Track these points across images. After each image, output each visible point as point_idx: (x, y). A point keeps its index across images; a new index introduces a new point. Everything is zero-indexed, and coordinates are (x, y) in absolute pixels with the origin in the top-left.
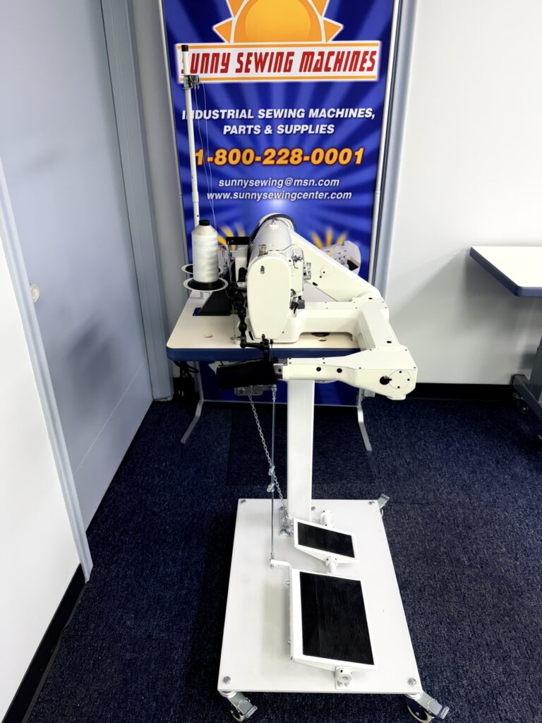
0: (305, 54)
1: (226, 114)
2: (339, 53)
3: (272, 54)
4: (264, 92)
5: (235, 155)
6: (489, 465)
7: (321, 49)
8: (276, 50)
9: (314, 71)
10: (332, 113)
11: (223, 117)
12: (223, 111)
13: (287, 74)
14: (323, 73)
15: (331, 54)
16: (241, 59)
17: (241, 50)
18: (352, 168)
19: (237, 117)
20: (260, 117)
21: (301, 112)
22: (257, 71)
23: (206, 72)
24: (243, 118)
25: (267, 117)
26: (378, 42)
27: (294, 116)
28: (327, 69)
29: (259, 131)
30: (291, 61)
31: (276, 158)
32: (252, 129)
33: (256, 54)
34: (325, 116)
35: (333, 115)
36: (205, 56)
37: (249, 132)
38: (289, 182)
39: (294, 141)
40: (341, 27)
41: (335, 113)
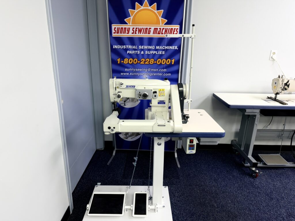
0: (155, 29)
1: (128, 47)
2: (166, 29)
3: (144, 28)
4: (141, 41)
5: (131, 60)
6: (224, 172)
7: (160, 27)
8: (145, 27)
9: (158, 34)
10: (164, 47)
11: (127, 48)
12: (127, 46)
13: (149, 35)
14: (161, 35)
15: (163, 29)
16: (134, 29)
17: (133, 27)
18: (171, 65)
19: (132, 48)
20: (139, 48)
21: (153, 47)
22: (139, 33)
23: (122, 33)
24: (134, 48)
25: (142, 48)
26: (179, 26)
27: (151, 48)
28: (162, 34)
29: (139, 53)
30: (150, 31)
31: (145, 62)
32: (137, 52)
33: (138, 28)
34: (161, 48)
35: (164, 48)
36: (122, 28)
37: (136, 53)
38: (149, 70)
39: (151, 56)
40: (166, 21)
41: (165, 48)
